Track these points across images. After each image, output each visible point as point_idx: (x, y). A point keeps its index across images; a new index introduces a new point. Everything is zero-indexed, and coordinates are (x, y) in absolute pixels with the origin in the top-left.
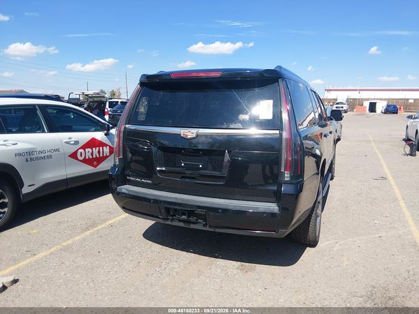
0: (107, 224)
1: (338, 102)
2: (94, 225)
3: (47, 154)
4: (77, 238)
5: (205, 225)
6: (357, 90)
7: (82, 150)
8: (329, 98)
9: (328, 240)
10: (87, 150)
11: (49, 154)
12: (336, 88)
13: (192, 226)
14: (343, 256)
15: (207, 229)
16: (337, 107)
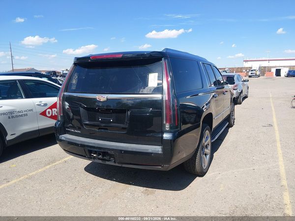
0: (63, 160)
1: (253, 69)
2: (54, 161)
3: (24, 113)
4: (40, 170)
5: (115, 162)
6: (266, 60)
7: (49, 110)
8: (246, 66)
9: (214, 172)
10: (53, 110)
11: (25, 113)
12: (251, 59)
13: (107, 163)
14: (221, 183)
15: (117, 165)
16: (251, 73)
